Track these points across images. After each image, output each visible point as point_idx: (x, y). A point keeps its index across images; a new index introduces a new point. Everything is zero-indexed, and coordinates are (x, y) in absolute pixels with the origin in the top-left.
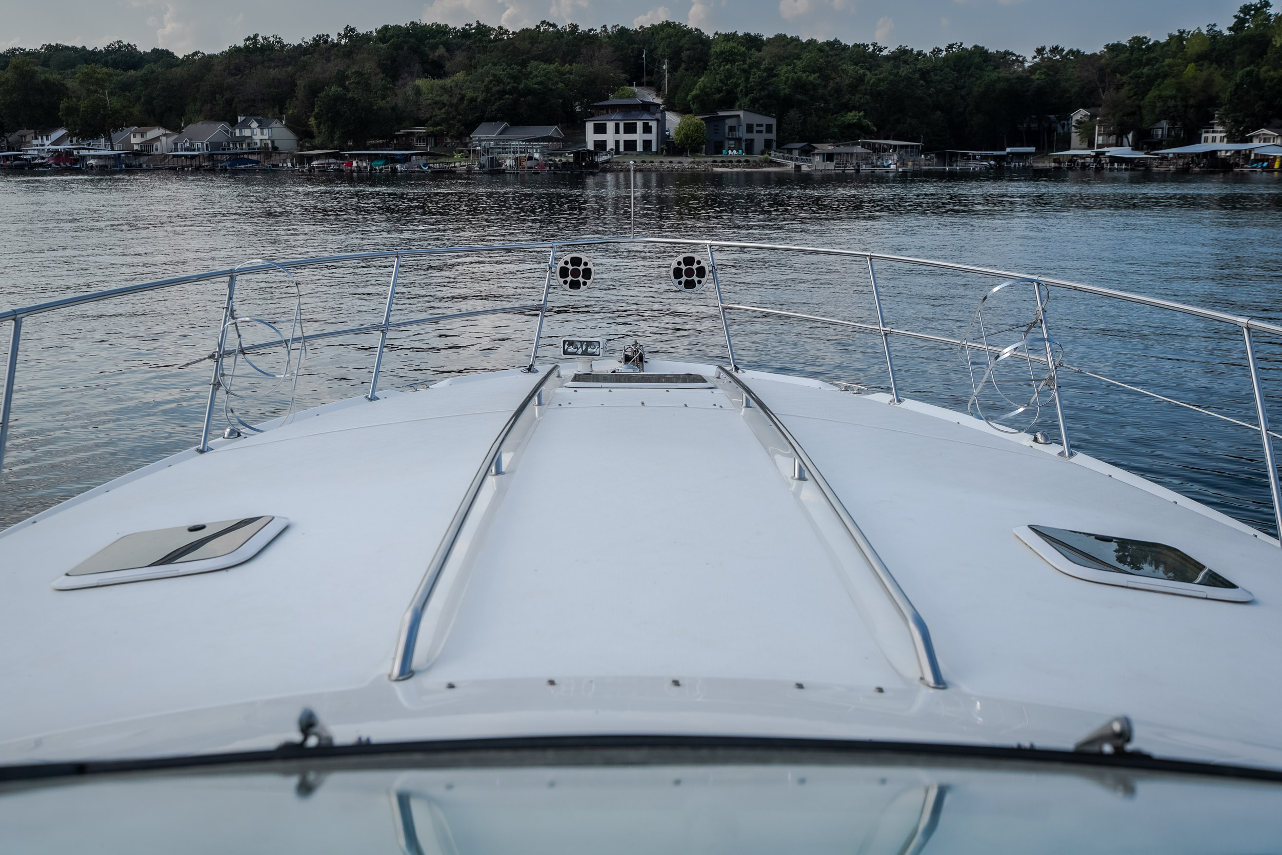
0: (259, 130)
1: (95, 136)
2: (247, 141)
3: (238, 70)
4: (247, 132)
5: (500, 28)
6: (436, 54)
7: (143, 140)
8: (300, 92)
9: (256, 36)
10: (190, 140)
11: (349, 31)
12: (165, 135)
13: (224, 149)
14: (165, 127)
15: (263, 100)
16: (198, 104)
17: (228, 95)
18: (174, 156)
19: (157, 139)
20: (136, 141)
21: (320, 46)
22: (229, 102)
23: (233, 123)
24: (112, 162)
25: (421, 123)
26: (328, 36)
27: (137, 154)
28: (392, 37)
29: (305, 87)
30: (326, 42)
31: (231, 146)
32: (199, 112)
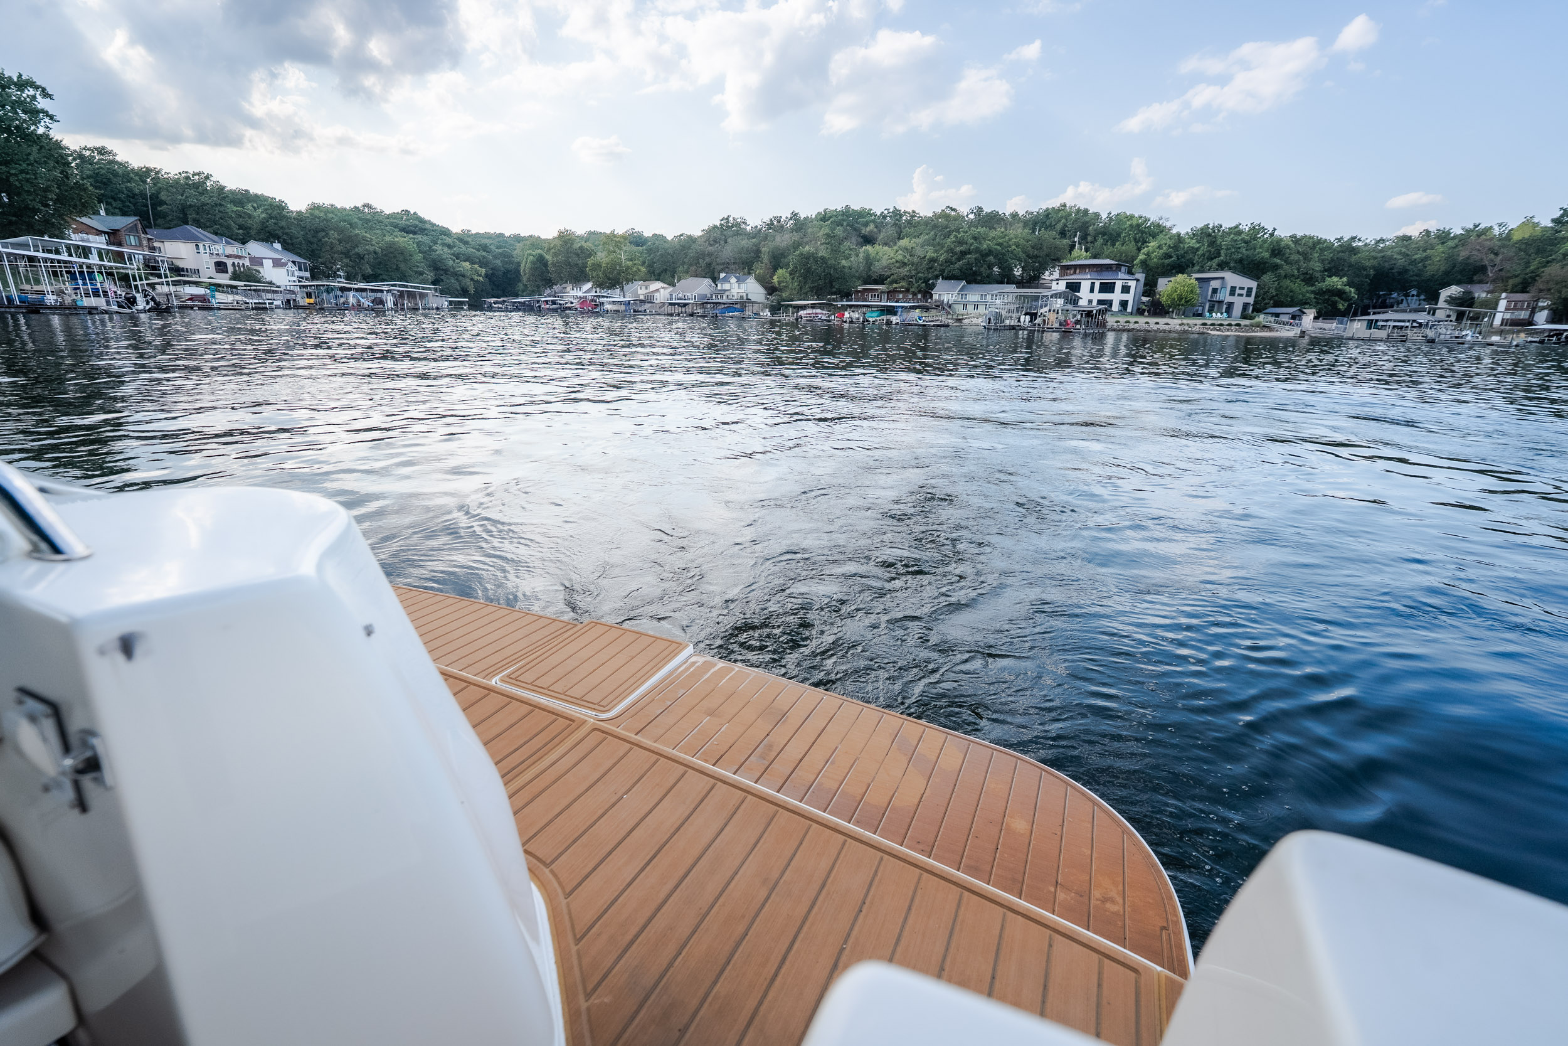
0: (737, 285)
1: (612, 286)
2: (727, 293)
3: (715, 242)
4: (726, 286)
6: (868, 229)
7: (647, 291)
8: (765, 258)
9: (729, 216)
10: (683, 292)
11: (795, 216)
12: (663, 288)
13: (708, 299)
14: (663, 281)
15: (736, 262)
16: (686, 267)
17: (708, 260)
18: (669, 304)
19: (658, 290)
20: (642, 292)
21: (775, 225)
22: (709, 265)
23: (715, 280)
24: (623, 308)
26: (780, 218)
27: (642, 301)
28: (831, 217)
29: (768, 253)
30: (779, 222)
31: (714, 297)
32: (687, 272)
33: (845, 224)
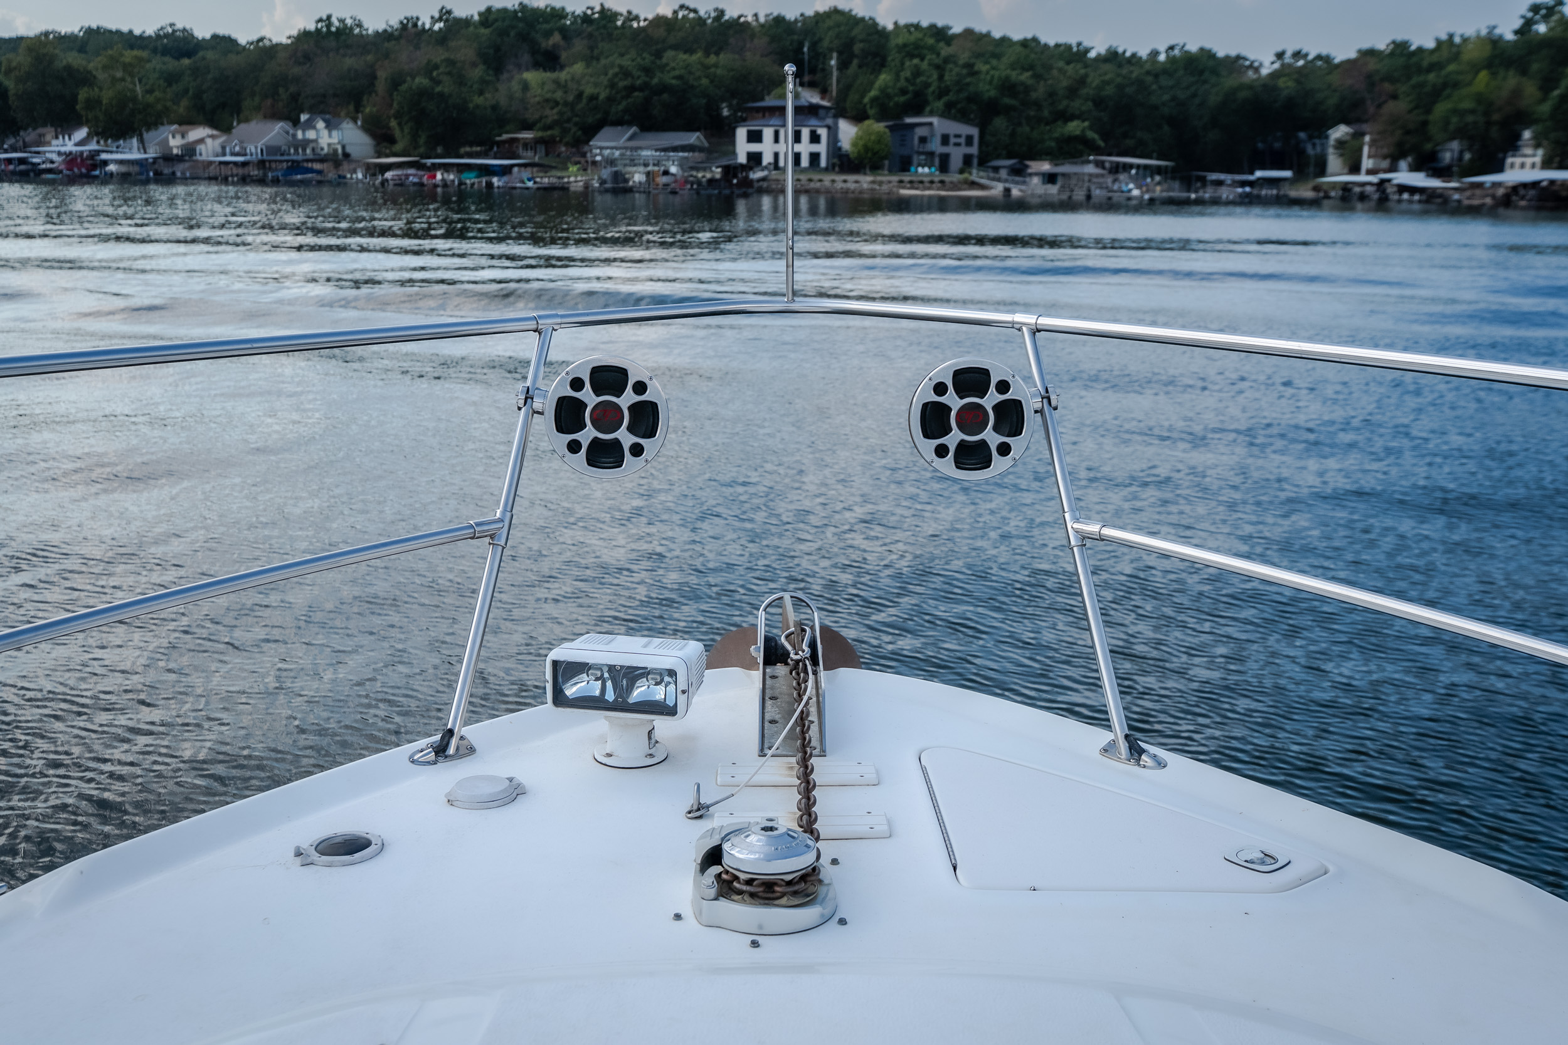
0: (326, 132)
1: (122, 135)
2: (311, 145)
3: (307, 58)
4: (311, 135)
5: (629, 12)
6: (551, 42)
7: (184, 142)
8: (381, 86)
9: (329, 17)
10: (241, 142)
11: (445, 14)
12: (212, 137)
13: (282, 155)
14: (213, 124)
15: (335, 95)
16: (257, 99)
17: (293, 89)
18: (221, 163)
19: (201, 141)
20: (175, 143)
21: (409, 31)
22: (294, 98)
23: (296, 123)
25: (528, 127)
26: (418, 19)
27: (179, 159)
28: (496, 20)
29: (386, 79)
30: (415, 25)
31: (292, 151)
32: (258, 109)
33: (512, 34)
